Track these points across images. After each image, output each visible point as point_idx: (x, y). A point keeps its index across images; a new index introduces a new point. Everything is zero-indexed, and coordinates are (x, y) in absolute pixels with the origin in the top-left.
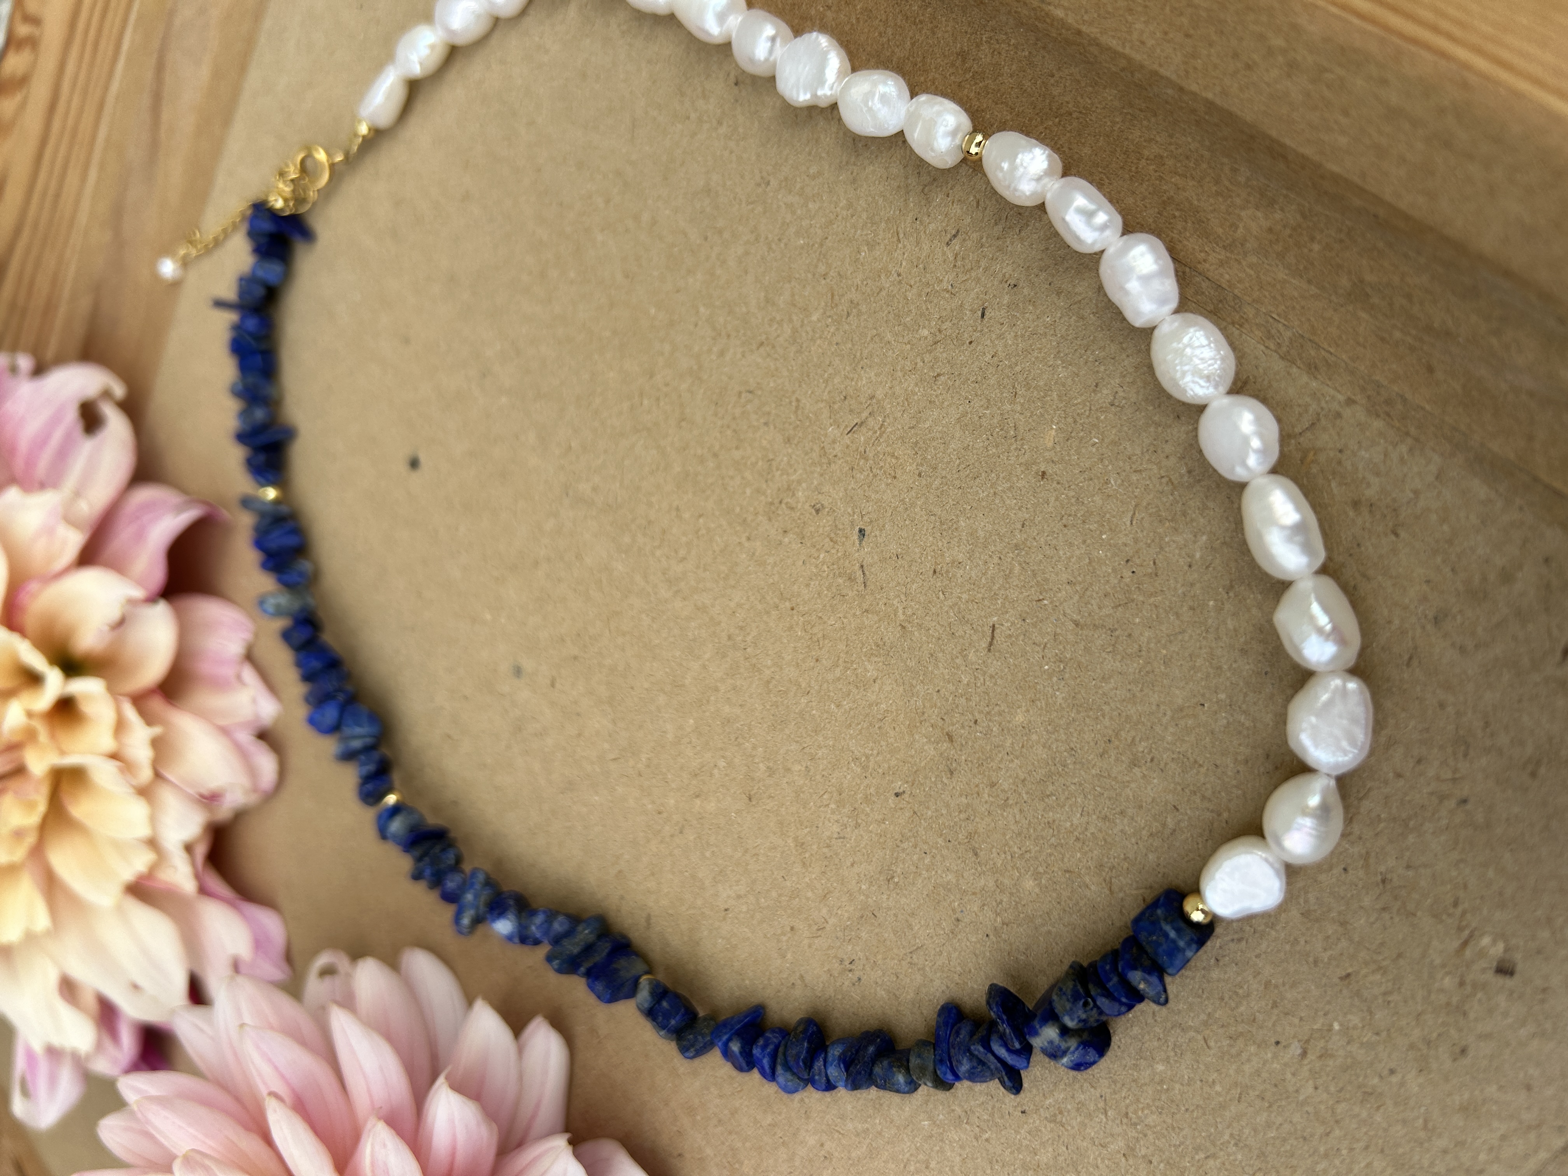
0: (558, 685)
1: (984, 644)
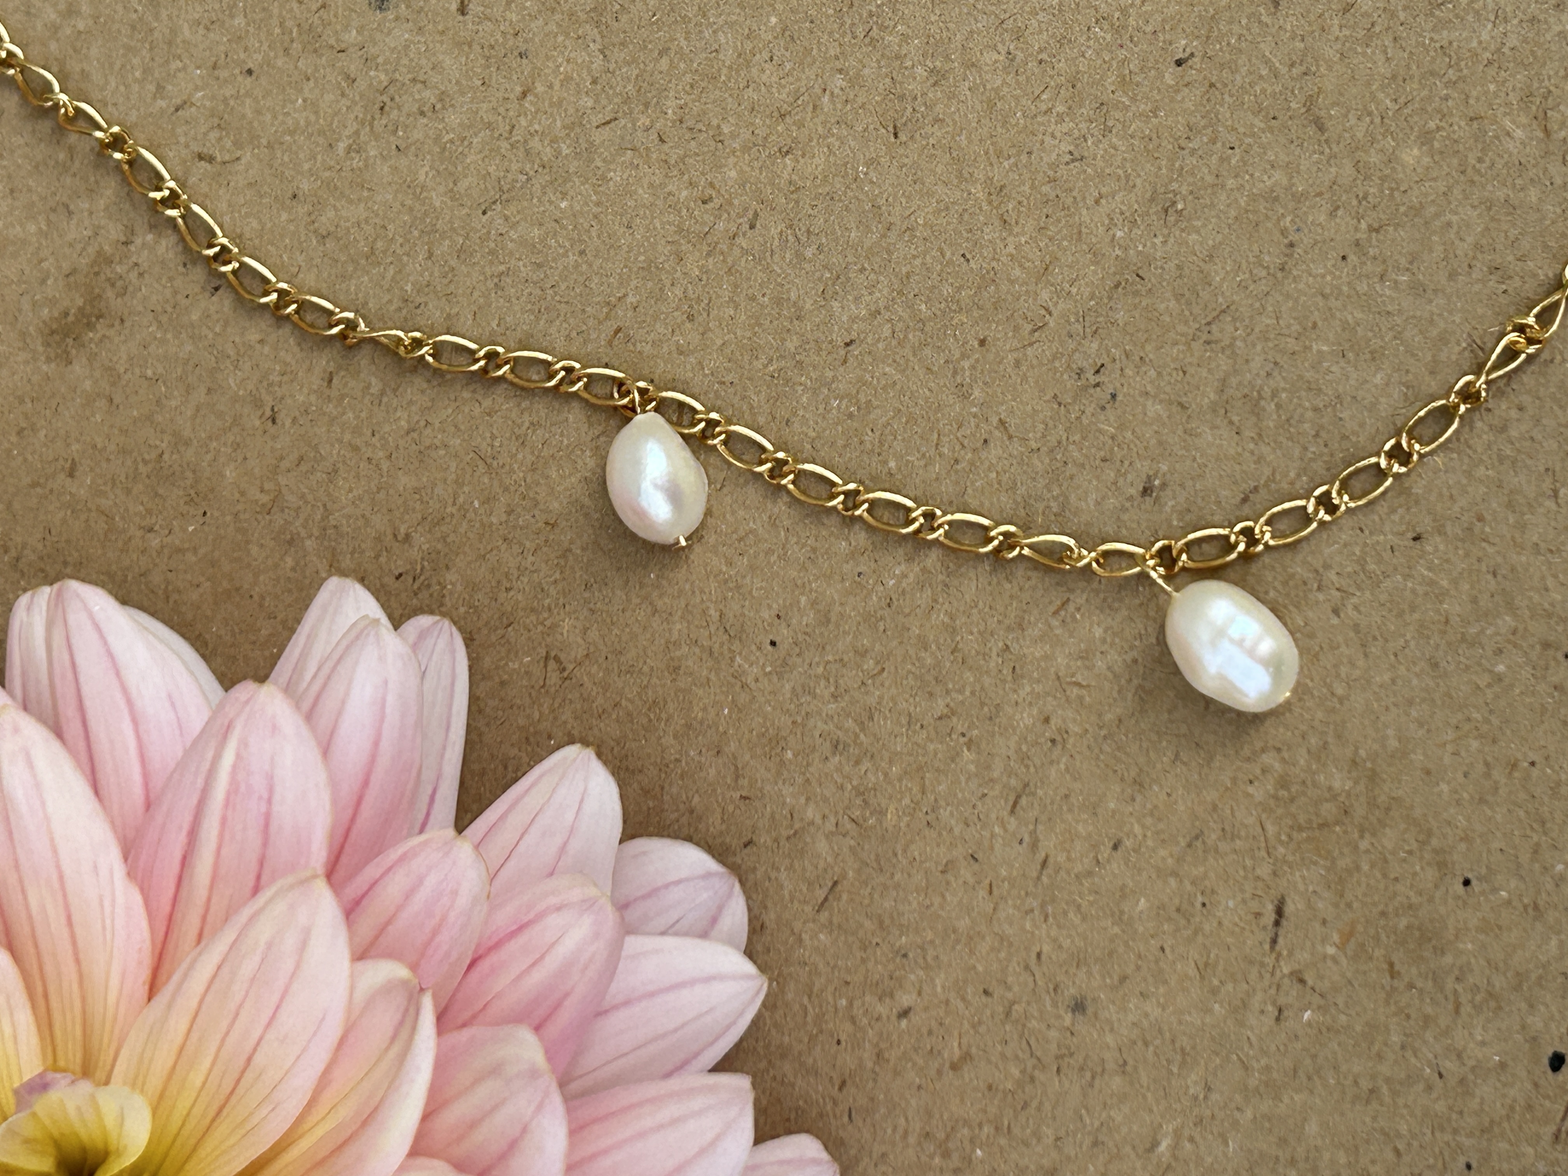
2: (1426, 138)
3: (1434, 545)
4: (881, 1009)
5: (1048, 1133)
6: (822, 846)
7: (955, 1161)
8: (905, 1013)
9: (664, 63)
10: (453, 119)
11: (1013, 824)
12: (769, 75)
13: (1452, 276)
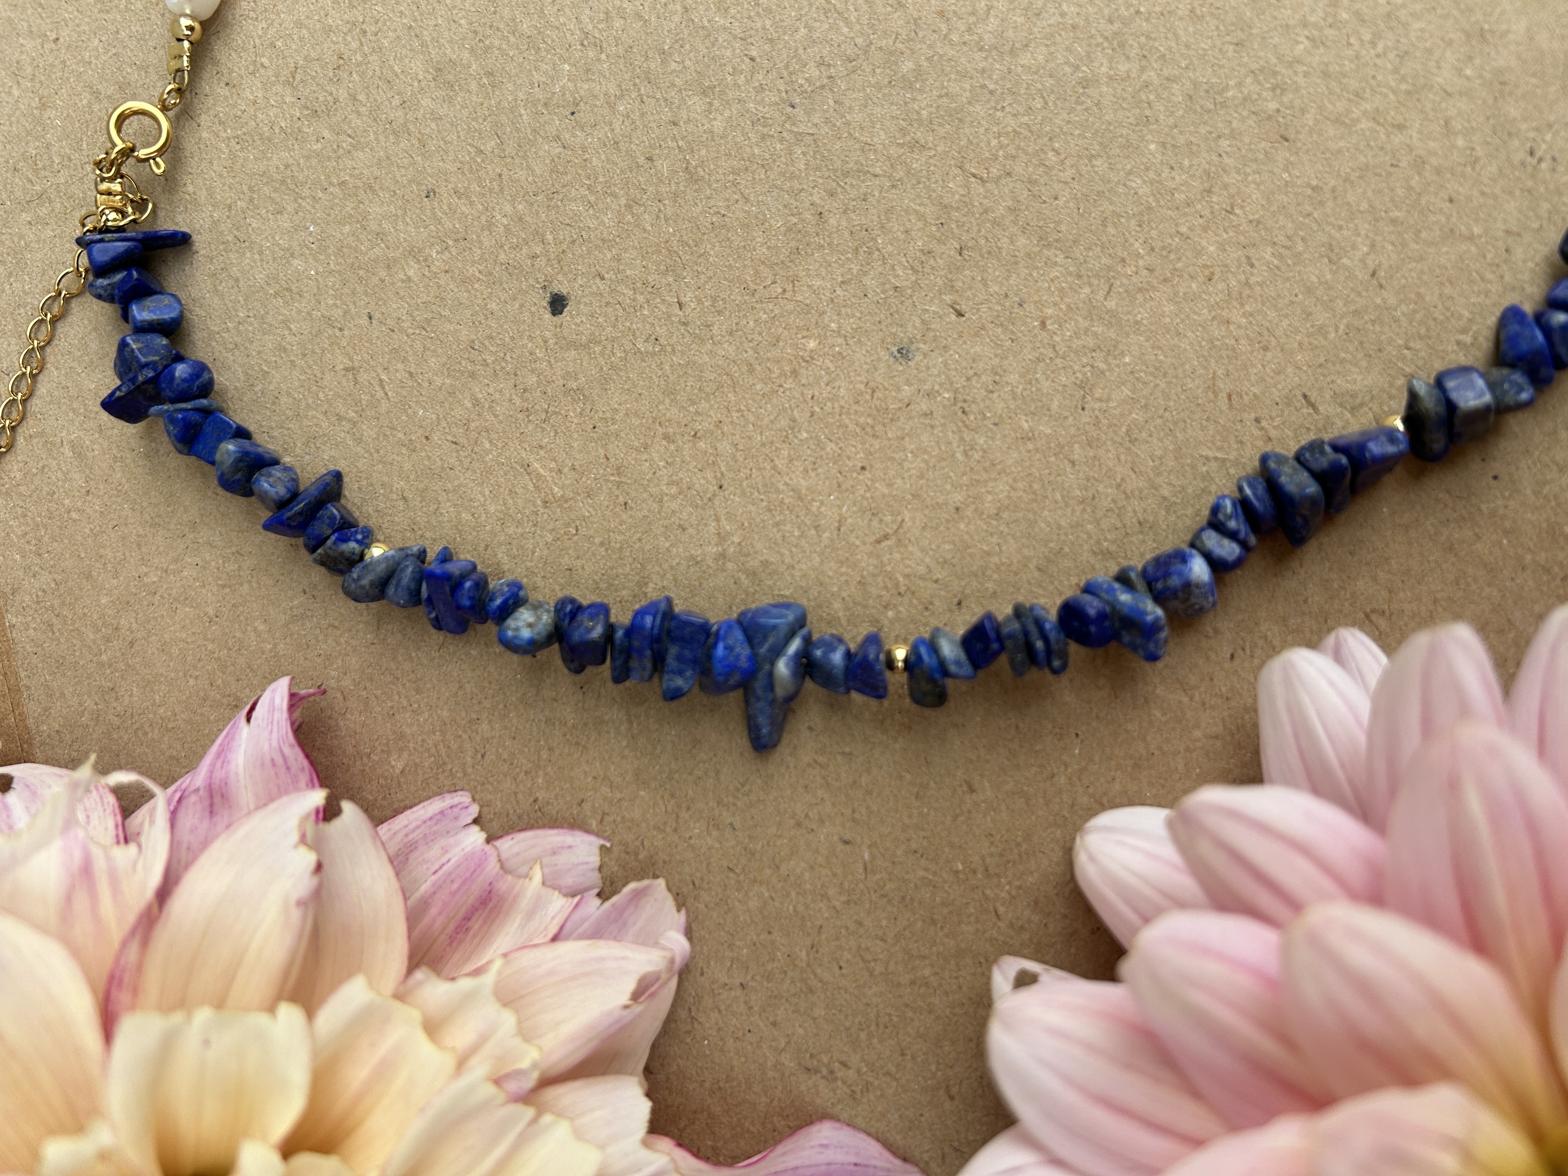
0: (964, 307)
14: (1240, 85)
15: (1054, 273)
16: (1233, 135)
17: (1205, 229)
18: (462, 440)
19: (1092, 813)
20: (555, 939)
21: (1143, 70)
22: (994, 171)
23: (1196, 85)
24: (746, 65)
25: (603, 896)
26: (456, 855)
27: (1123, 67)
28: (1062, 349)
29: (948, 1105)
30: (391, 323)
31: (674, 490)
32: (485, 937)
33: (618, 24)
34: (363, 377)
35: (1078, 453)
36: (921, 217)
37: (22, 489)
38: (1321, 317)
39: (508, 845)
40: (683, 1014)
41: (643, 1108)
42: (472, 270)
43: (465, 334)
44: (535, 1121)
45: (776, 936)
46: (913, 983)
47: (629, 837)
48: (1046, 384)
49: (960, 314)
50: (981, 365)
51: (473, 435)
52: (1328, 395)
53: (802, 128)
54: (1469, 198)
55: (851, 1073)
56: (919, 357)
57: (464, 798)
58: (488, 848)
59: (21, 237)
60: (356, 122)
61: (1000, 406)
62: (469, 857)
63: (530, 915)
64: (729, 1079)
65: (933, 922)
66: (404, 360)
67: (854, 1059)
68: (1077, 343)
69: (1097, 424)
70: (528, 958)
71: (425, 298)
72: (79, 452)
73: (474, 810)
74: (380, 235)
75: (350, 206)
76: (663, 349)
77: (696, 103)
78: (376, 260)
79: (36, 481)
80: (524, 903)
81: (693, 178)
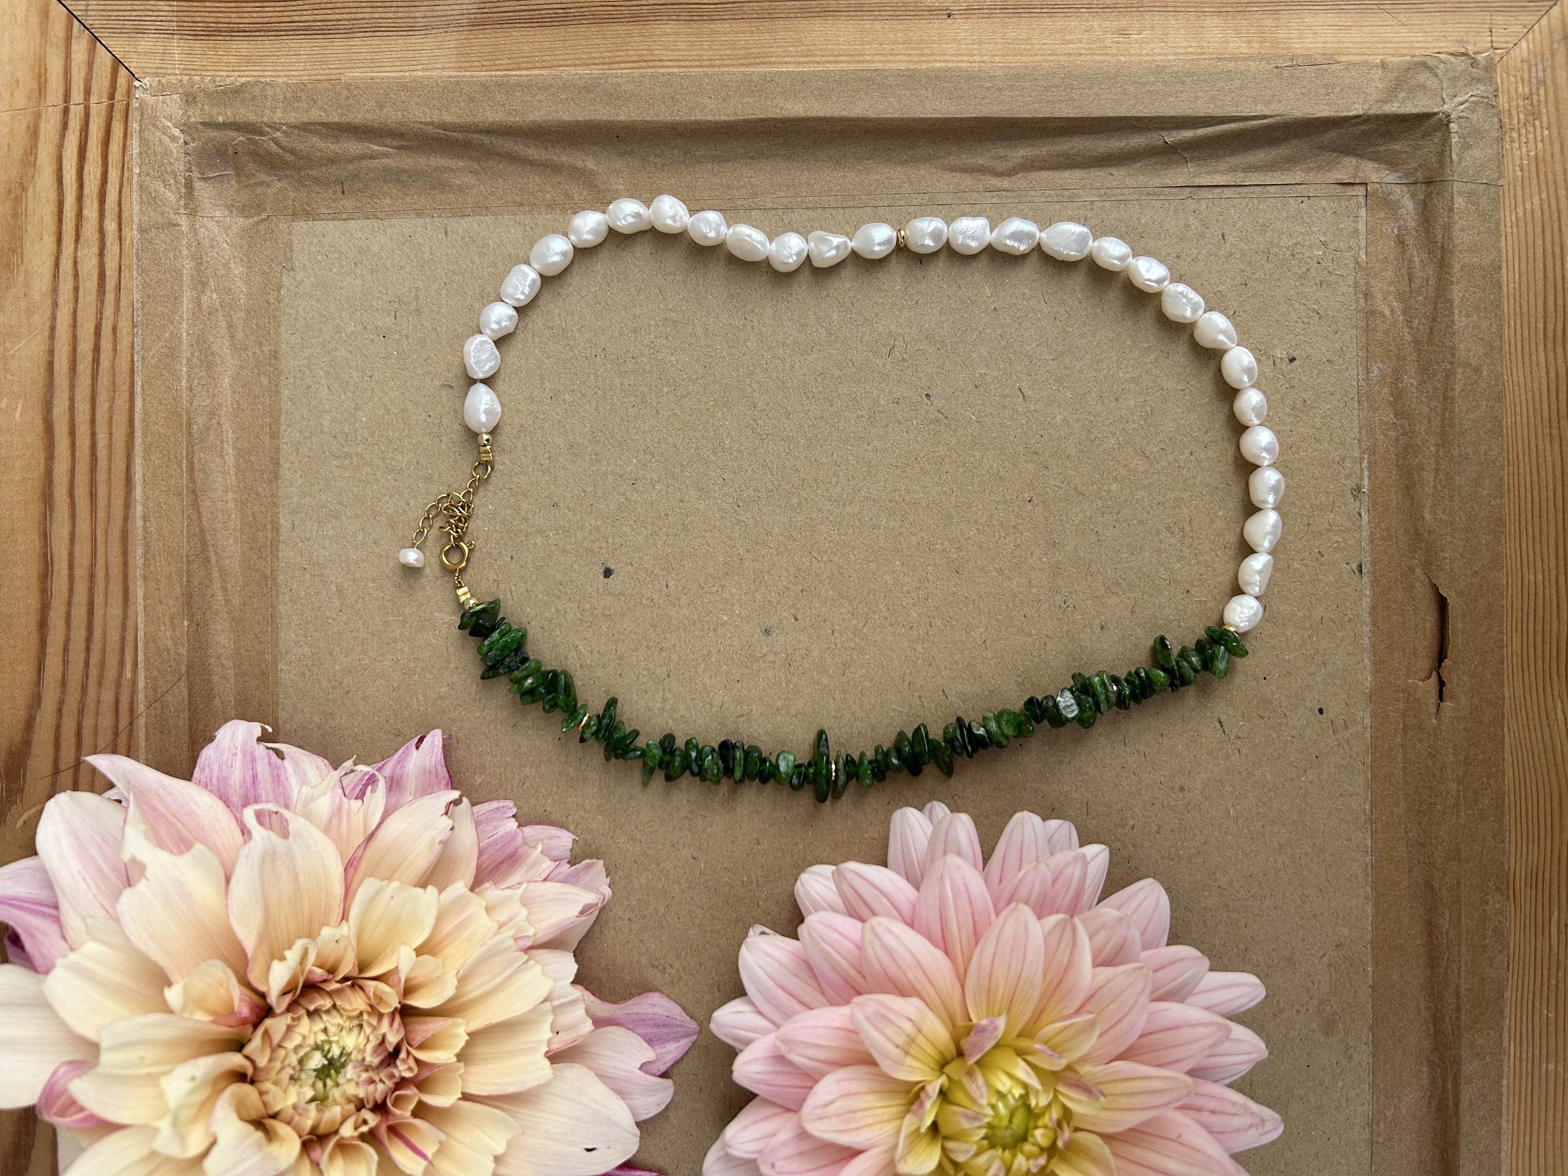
0: (799, 617)
1: (1021, 399)
2: (1115, 479)
3: (1193, 590)
4: (1126, 831)
5: (1197, 832)
6: (1076, 795)
7: (1176, 859)
8: (1133, 827)
9: (871, 596)
10: (815, 654)
11: (1128, 750)
12: (908, 579)
13: (1148, 513)
14: (942, 543)
15: (843, 610)
16: (935, 565)
17: (914, 605)
18: (547, 628)
19: (811, 864)
20: (544, 880)
21: (901, 526)
22: (825, 558)
23: (923, 539)
24: (721, 482)
25: (572, 863)
26: (501, 832)
27: (892, 524)
28: (839, 646)
29: (717, 994)
30: (522, 564)
31: (646, 673)
32: (507, 874)
33: (664, 446)
34: (502, 586)
35: (837, 695)
36: (787, 571)
37: (303, 601)
38: (958, 656)
39: (529, 830)
40: (597, 928)
41: (572, 968)
42: (569, 547)
43: (558, 576)
44: (526, 962)
45: (651, 898)
46: (712, 931)
47: (588, 837)
48: (829, 661)
49: (796, 619)
50: (801, 645)
51: (552, 626)
52: (953, 692)
53: (741, 518)
54: (1033, 617)
55: (674, 971)
56: (774, 635)
57: (510, 803)
58: (518, 831)
59: (331, 473)
60: (524, 460)
61: (806, 666)
62: (509, 833)
63: (532, 866)
64: (613, 965)
65: (728, 904)
66: (525, 583)
67: (677, 965)
68: (846, 645)
69: (848, 683)
70: (533, 886)
71: (542, 554)
72: (340, 590)
73: (514, 811)
74: (526, 519)
75: (513, 500)
76: (655, 605)
77: (694, 494)
78: (521, 531)
79: (313, 599)
80: (530, 860)
81: (685, 529)
